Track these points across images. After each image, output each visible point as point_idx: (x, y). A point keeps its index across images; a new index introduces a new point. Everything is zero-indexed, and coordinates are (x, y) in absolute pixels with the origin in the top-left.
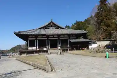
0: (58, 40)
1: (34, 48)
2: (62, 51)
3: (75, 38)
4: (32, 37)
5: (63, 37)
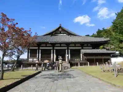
0: (67, 50)
3: (91, 48)
5: (74, 46)
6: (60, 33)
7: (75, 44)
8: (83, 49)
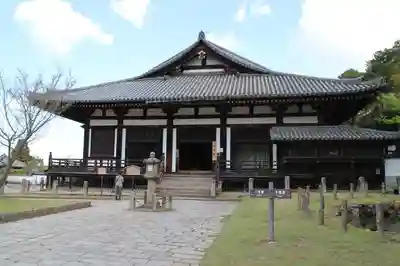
0: (218, 130)
4: (104, 113)
6: (204, 66)
7: (251, 103)
8: (280, 123)
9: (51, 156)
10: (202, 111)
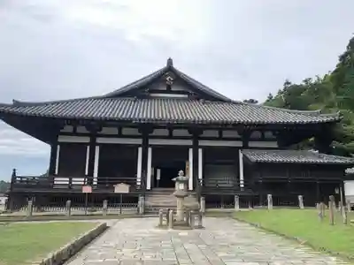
1: (78, 181)
2: (202, 202)
3: (275, 145)
4: (75, 130)
5: (218, 136)
9: (14, 173)
10: (176, 132)
